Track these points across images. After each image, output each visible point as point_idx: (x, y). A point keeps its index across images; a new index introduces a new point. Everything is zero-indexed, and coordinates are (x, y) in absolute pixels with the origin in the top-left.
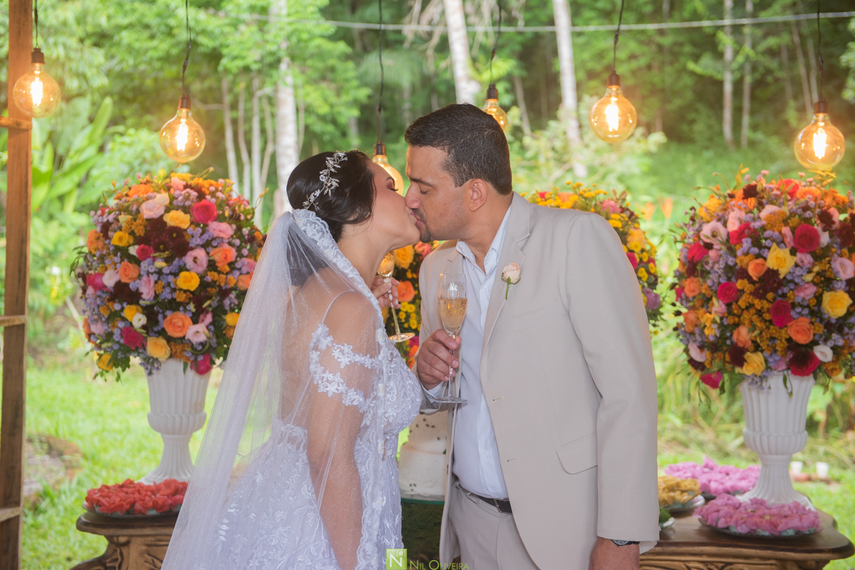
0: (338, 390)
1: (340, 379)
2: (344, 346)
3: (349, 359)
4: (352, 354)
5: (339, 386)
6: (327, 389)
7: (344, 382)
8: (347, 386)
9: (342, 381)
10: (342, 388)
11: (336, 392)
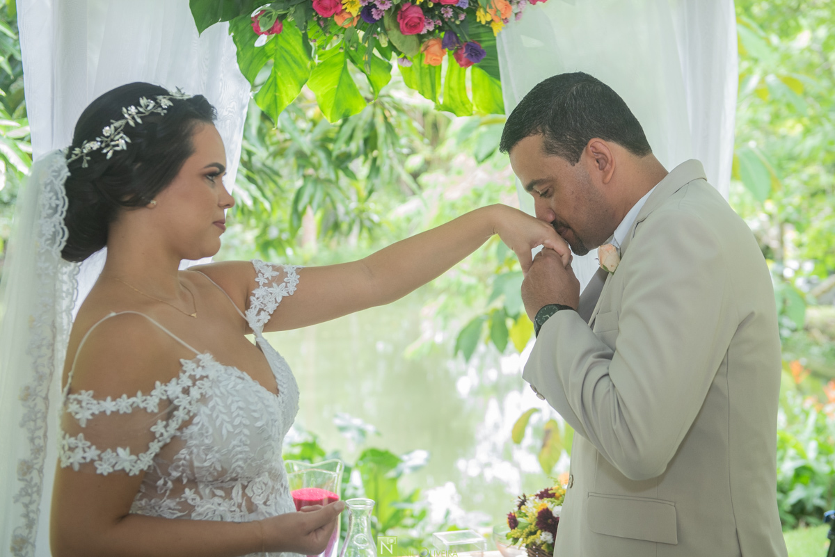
0: (84, 458)
1: (84, 442)
2: (80, 394)
3: (91, 412)
4: (95, 402)
5: (85, 452)
6: (71, 460)
7: (92, 444)
8: (98, 448)
9: (88, 444)
10: (92, 453)
11: (83, 461)
